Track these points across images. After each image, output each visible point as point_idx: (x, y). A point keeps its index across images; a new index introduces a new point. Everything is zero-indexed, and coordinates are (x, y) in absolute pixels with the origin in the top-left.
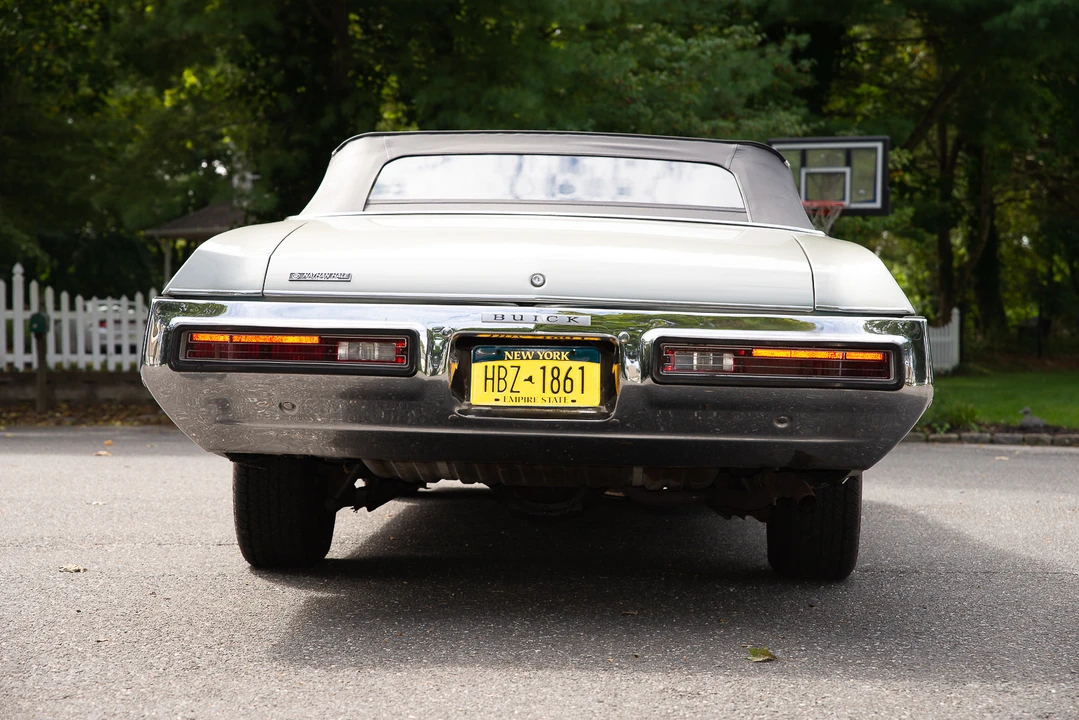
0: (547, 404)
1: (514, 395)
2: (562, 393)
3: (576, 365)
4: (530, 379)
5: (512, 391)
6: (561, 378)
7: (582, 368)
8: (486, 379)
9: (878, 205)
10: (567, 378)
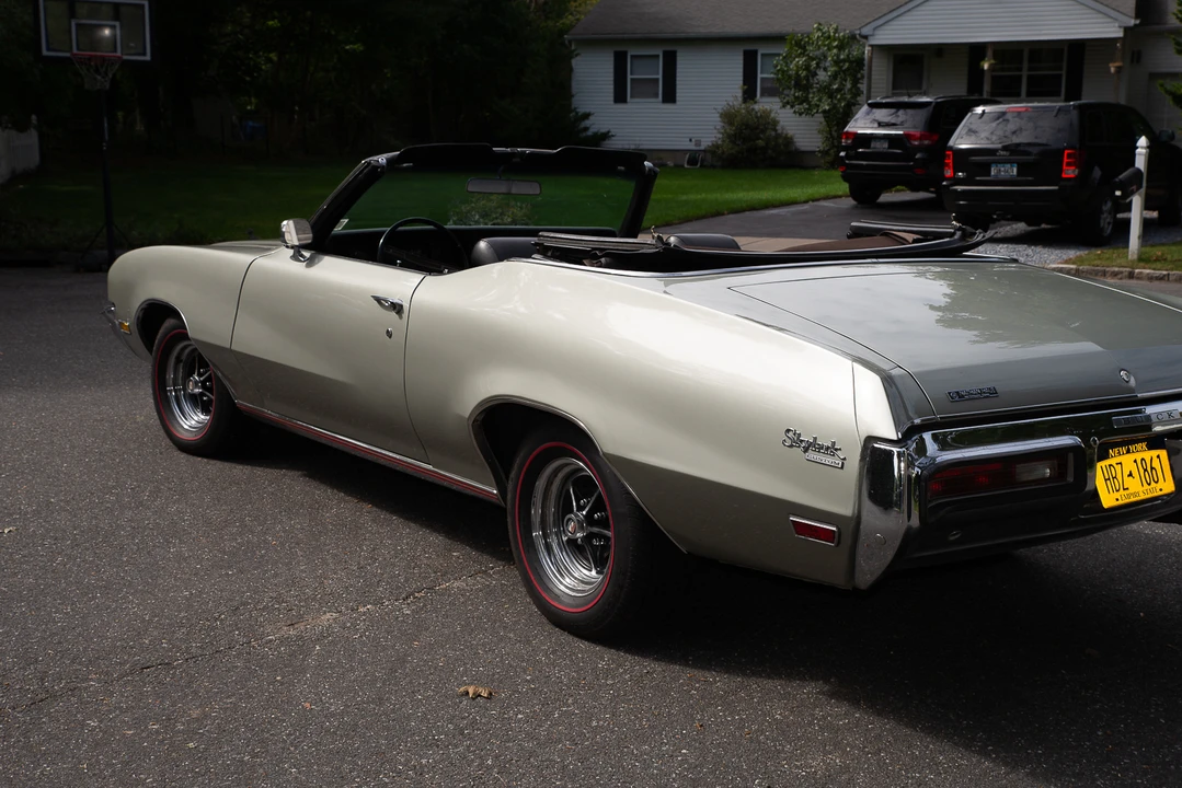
0: (1147, 496)
1: (1126, 492)
2: (1153, 483)
3: (1154, 454)
4: (1131, 474)
5: (1124, 489)
6: (1149, 469)
7: (1158, 457)
8: (1105, 480)
9: (148, 57)
10: (1152, 468)
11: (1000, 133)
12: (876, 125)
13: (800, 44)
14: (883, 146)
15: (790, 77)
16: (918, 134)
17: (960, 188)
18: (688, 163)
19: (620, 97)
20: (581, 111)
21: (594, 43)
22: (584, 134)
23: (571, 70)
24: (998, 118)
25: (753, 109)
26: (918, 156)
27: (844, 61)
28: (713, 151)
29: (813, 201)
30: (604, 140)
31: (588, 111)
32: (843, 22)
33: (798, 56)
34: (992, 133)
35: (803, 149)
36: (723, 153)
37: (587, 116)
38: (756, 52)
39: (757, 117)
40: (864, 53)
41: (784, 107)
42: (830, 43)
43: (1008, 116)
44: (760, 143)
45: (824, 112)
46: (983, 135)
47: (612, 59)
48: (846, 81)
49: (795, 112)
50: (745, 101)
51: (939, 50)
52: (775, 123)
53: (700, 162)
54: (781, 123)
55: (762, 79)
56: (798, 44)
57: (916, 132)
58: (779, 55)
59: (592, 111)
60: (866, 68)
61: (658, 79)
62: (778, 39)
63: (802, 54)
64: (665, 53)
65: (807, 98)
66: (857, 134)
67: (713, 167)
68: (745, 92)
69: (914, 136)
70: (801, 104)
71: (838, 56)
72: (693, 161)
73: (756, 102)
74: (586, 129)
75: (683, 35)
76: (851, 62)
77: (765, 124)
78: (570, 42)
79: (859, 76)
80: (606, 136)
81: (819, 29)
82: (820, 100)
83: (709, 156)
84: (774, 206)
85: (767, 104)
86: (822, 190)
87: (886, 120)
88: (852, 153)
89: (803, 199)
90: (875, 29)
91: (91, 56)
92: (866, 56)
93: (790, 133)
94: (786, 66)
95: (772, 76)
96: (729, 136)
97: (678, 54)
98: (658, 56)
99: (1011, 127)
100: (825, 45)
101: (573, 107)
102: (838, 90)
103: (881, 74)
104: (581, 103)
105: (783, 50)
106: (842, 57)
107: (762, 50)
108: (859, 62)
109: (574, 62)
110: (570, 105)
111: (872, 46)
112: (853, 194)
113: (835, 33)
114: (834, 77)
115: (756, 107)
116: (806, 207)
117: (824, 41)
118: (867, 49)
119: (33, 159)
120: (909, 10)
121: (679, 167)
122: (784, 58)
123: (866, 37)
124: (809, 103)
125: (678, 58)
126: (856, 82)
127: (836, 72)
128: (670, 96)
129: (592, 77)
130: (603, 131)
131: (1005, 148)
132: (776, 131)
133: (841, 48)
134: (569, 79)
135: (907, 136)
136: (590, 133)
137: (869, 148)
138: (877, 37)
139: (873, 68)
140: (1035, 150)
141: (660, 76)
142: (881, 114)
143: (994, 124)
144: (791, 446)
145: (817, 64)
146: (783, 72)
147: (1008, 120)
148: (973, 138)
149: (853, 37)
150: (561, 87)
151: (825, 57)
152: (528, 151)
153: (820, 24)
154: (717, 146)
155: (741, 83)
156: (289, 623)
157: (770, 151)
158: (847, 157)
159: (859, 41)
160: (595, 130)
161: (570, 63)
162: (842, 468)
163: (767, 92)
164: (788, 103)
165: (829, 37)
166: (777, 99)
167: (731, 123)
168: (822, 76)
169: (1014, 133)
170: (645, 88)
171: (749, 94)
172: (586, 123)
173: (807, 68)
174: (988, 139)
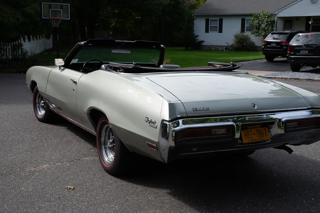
0: (259, 140)
1: (252, 139)
2: (262, 137)
3: (263, 128)
4: (254, 134)
5: (252, 138)
6: (261, 133)
7: (265, 129)
8: (245, 135)
9: (69, 19)
10: (262, 133)
11: (305, 41)
12: (273, 39)
13: (257, 17)
14: (275, 45)
15: (254, 26)
16: (285, 42)
17: (292, 57)
18: (225, 49)
19: (207, 31)
20: (196, 35)
21: (200, 16)
22: (197, 41)
23: (194, 24)
24: (306, 37)
25: (243, 35)
26: (284, 48)
27: (269, 21)
28: (232, 46)
29: (255, 60)
30: (202, 43)
31: (198, 35)
32: (269, 10)
33: (256, 20)
34: (303, 41)
35: (257, 46)
36: (235, 47)
37: (197, 36)
38: (245, 19)
39: (244, 37)
40: (275, 19)
41: (252, 34)
42: (265, 17)
43: (309, 36)
44: (245, 44)
45: (263, 35)
46: (301, 41)
47: (205, 21)
48: (270, 27)
49: (255, 35)
50: (241, 32)
51: (297, 18)
52: (250, 38)
53: (228, 49)
54: (251, 39)
55: (246, 26)
56: (256, 17)
57: (284, 41)
58: (251, 20)
59: (199, 35)
60: (275, 23)
61: (217, 26)
62: (251, 15)
63: (257, 19)
64: (220, 19)
65: (258, 31)
66: (267, 41)
67: (232, 50)
68: (241, 30)
69: (284, 42)
70: (257, 33)
71: (267, 20)
72: (226, 49)
73: (244, 33)
74: (197, 40)
75: (225, 14)
76: (271, 22)
77: (247, 39)
78: (194, 16)
79: (274, 25)
80: (202, 42)
81: (262, 13)
82: (262, 32)
83: (231, 48)
84: (243, 61)
85: (247, 33)
86: (258, 57)
87: (277, 38)
88: (266, 47)
89: (252, 59)
90: (278, 12)
91: (55, 18)
92: (276, 20)
93: (254, 41)
94: (253, 23)
95: (249, 25)
96: (237, 42)
97: (223, 19)
98: (217, 20)
99: (309, 39)
100: (264, 17)
101: (194, 34)
102: (267, 29)
103: (280, 26)
104: (196, 33)
105: (252, 18)
106: (268, 20)
107: (247, 18)
108: (274, 22)
109: (194, 21)
110: (193, 33)
111: (277, 17)
112: (266, 58)
113: (267, 14)
114: (266, 26)
115: (244, 34)
116: (253, 61)
117: (264, 16)
118: (276, 18)
119: (51, 46)
120: (288, 7)
121: (222, 50)
122: (252, 20)
123: (276, 15)
124: (259, 33)
125: (223, 21)
126: (273, 27)
127: (267, 24)
128: (221, 31)
129: (199, 26)
130: (202, 40)
131: (305, 45)
132: (250, 41)
133: (268, 18)
134: (193, 26)
135: (282, 42)
136: (198, 41)
137: (271, 45)
138: (279, 15)
139: (278, 23)
140: (315, 46)
141: (218, 26)
142: (276, 36)
143: (304, 38)
144: (147, 122)
145: (262, 22)
146: (252, 24)
147: (308, 37)
148: (298, 42)
149: (272, 15)
150: (191, 28)
151: (264, 20)
152: (126, 41)
153: (263, 11)
154: (233, 45)
155: (241, 27)
156: (35, 167)
157: (248, 46)
158: (264, 48)
159: (274, 16)
160: (200, 40)
161: (193, 21)
162: (156, 128)
163: (248, 30)
164: (253, 33)
165: (265, 15)
166: (250, 32)
167: (237, 39)
168: (263, 26)
169: (310, 41)
170: (214, 29)
171: (243, 30)
172: (197, 38)
173: (258, 23)
174: (302, 43)
